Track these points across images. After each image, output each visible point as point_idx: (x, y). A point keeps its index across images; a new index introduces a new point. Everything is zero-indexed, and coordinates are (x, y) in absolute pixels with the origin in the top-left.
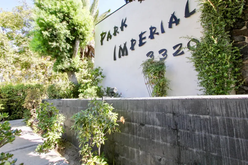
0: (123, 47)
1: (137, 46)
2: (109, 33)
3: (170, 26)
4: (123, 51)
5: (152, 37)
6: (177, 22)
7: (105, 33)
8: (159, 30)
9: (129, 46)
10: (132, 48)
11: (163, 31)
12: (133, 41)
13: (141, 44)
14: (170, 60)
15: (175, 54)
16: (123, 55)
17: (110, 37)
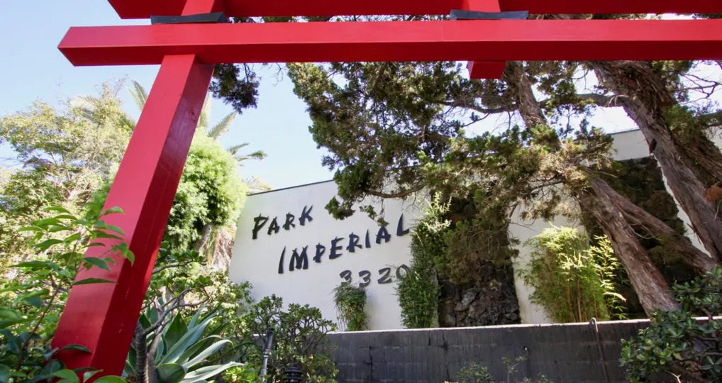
0: (300, 252)
1: (325, 257)
2: (274, 222)
3: (378, 241)
4: (300, 260)
5: (351, 248)
6: (388, 238)
7: (266, 219)
8: (362, 242)
9: (311, 254)
10: (317, 259)
11: (368, 245)
12: (319, 247)
13: (333, 256)
14: (374, 289)
15: (381, 281)
16: (299, 267)
17: (274, 228)
